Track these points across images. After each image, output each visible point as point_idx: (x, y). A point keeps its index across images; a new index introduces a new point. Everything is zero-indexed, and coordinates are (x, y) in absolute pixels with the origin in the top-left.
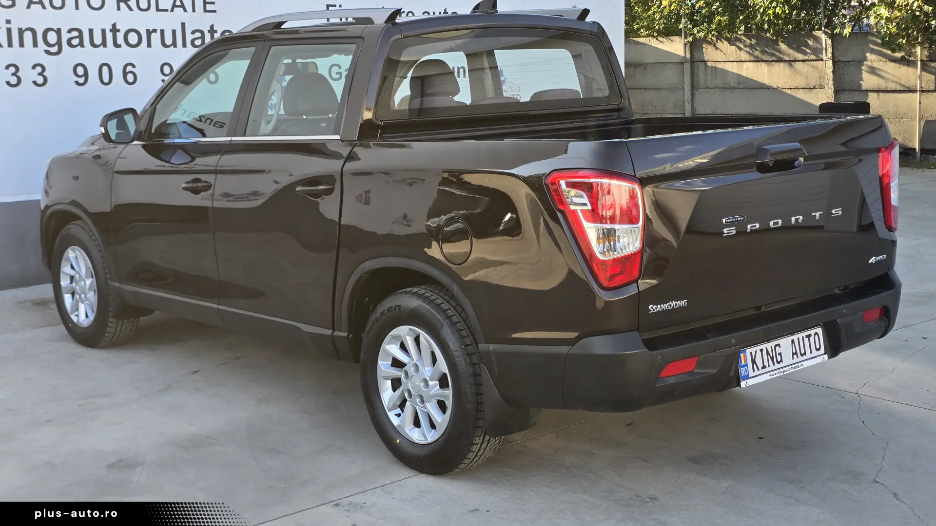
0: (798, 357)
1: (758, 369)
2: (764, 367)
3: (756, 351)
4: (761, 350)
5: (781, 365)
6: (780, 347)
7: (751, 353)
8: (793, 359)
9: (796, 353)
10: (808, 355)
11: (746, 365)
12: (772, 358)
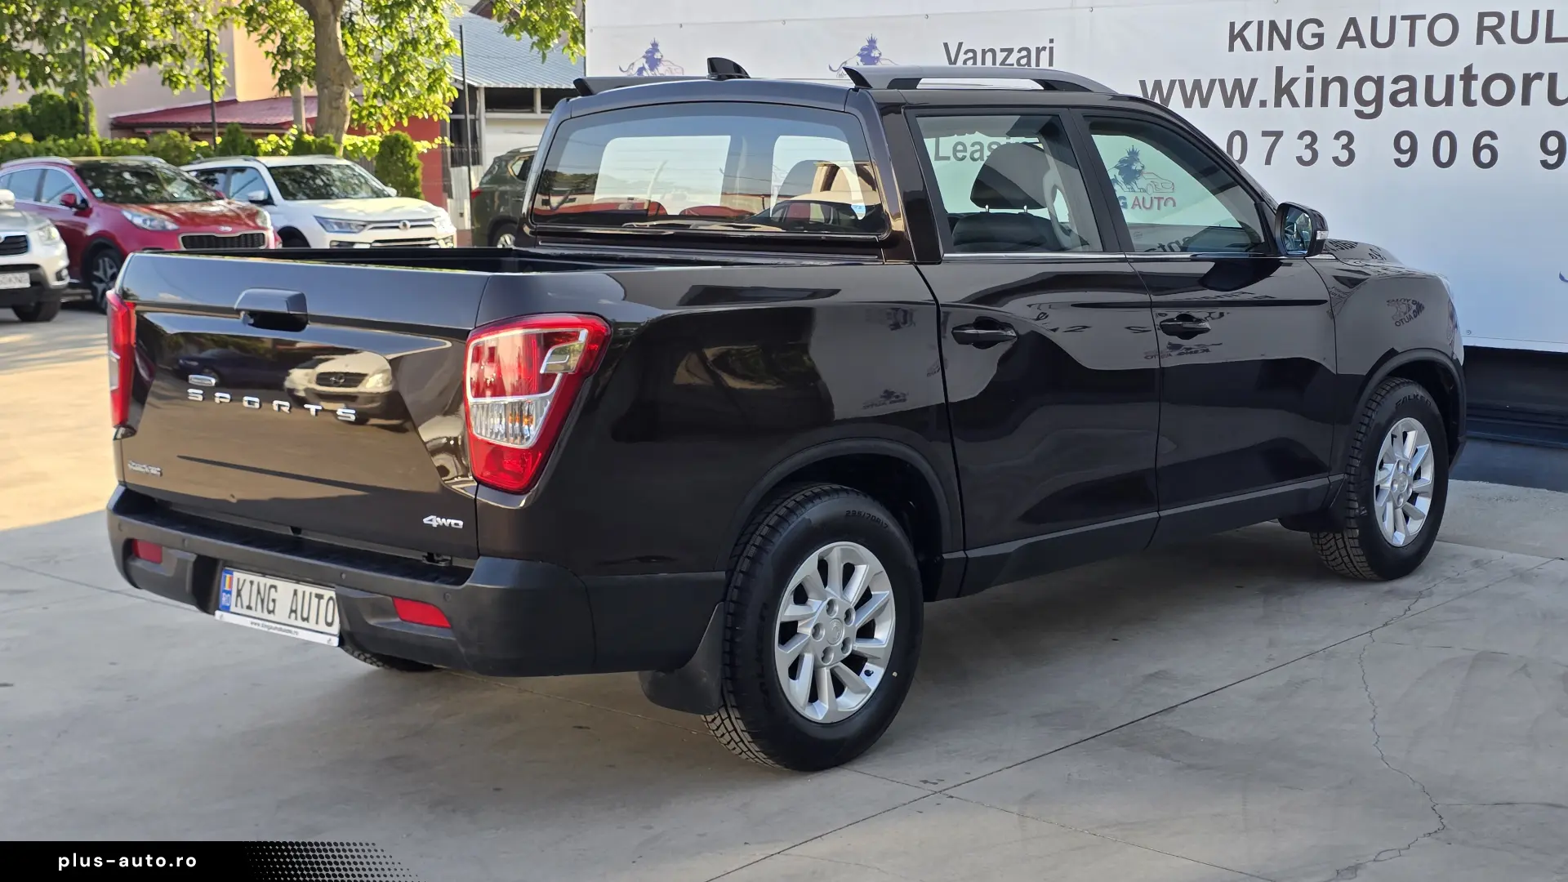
0: (296, 619)
1: (242, 607)
2: (249, 607)
3: (245, 581)
4: (252, 583)
5: (271, 617)
6: (276, 591)
7: (238, 579)
8: (289, 617)
9: (295, 612)
10: (311, 624)
11: (229, 592)
12: (262, 601)
